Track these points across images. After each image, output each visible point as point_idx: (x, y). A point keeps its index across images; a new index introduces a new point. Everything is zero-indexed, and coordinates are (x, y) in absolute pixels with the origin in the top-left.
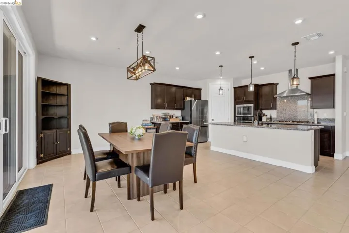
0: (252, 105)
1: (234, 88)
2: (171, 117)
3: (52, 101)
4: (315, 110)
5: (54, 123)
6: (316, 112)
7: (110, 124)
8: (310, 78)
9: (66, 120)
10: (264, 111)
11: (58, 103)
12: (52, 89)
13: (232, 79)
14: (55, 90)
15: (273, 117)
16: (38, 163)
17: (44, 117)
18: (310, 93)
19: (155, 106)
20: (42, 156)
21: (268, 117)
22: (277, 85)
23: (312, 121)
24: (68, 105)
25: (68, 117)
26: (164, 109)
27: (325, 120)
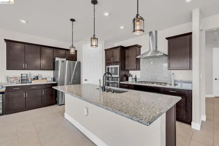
0: (118, 66)
1: (105, 50)
4: (172, 71)
6: (173, 74)
8: (167, 38)
10: (131, 72)
13: (104, 41)
15: (137, 77)
18: (167, 54)
21: (134, 77)
22: (140, 47)
23: (170, 83)
27: (182, 82)
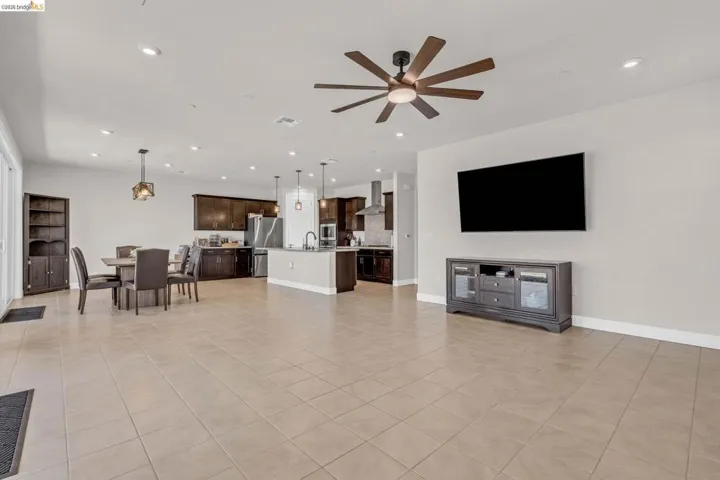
0: (334, 225)
1: (319, 201)
2: (226, 241)
3: (43, 220)
5: (46, 248)
7: (118, 248)
8: (384, 194)
9: (63, 245)
10: (354, 233)
11: (52, 223)
12: (42, 206)
14: (45, 206)
15: (362, 240)
16: (25, 295)
17: (33, 240)
18: (384, 211)
19: (200, 226)
20: (29, 286)
21: (357, 240)
22: (363, 199)
24: (66, 226)
25: (65, 241)
26: (214, 229)
